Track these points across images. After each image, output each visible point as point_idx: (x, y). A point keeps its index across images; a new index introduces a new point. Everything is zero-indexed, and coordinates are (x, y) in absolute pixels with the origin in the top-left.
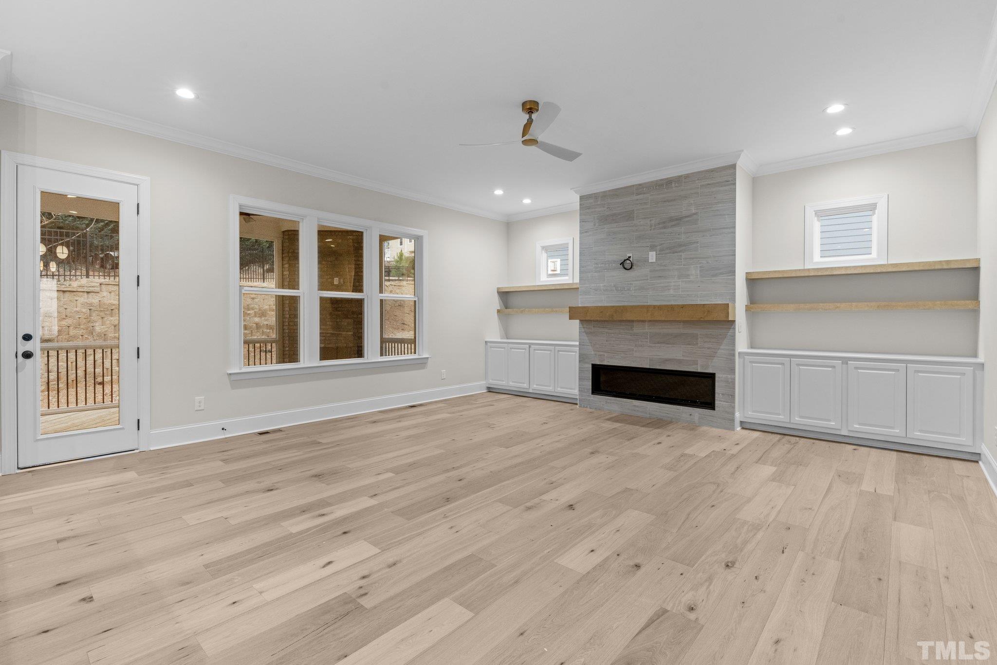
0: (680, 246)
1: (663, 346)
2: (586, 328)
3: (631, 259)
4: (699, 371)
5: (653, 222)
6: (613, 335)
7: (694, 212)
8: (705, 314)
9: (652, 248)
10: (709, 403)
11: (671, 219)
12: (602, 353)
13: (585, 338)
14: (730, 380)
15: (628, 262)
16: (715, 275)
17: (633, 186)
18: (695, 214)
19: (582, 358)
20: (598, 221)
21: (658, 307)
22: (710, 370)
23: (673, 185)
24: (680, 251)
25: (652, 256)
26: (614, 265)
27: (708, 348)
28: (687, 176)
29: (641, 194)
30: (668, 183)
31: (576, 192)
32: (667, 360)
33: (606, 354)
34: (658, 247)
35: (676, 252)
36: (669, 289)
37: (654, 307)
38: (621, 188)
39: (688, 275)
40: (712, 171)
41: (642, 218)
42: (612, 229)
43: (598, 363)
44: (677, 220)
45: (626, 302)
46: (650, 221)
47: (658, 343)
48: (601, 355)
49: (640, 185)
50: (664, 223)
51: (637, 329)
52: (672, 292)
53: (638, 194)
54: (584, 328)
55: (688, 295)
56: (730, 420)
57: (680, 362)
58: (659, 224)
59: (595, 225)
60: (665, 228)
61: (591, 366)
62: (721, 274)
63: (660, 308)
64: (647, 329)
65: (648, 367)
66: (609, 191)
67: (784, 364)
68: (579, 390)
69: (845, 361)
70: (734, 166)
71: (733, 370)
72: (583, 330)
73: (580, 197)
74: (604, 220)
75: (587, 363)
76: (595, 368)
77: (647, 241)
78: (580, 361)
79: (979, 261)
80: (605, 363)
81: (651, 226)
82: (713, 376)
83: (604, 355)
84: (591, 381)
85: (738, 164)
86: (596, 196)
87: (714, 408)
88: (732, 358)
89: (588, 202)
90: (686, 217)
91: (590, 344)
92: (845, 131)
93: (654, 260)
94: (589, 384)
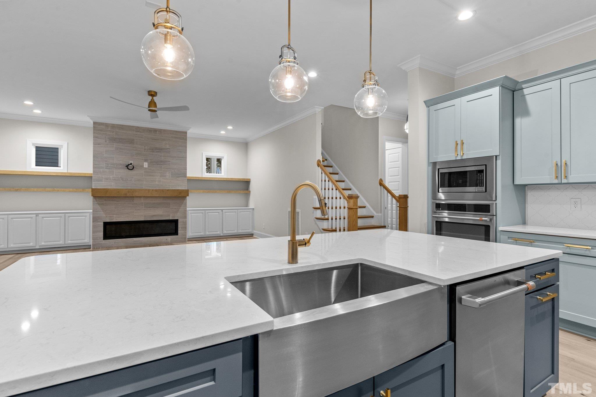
0: (161, 162)
1: (152, 209)
2: (99, 201)
3: (132, 164)
5: (146, 148)
6: (120, 205)
7: (168, 147)
9: (146, 161)
10: (175, 232)
11: (156, 149)
12: (111, 215)
13: (98, 207)
14: (185, 221)
15: (130, 165)
16: (178, 177)
17: (134, 126)
18: (169, 149)
19: (95, 219)
20: (108, 140)
21: (155, 191)
22: (176, 219)
23: (157, 132)
24: (161, 164)
25: (146, 165)
26: (120, 166)
27: (175, 209)
28: (165, 131)
29: (138, 132)
30: (155, 131)
31: (91, 119)
32: (154, 216)
33: (114, 216)
34: (149, 161)
35: (159, 165)
36: (155, 182)
38: (126, 125)
39: (166, 176)
40: (176, 131)
41: (139, 145)
42: (119, 146)
43: (109, 221)
44: (160, 150)
45: (129, 187)
46: (144, 147)
47: (149, 208)
48: (110, 216)
49: (138, 127)
50: (152, 149)
51: (136, 201)
52: (157, 183)
53: (136, 132)
54: (96, 201)
55: (165, 185)
56: (185, 238)
57: (161, 216)
58: (150, 149)
59: (106, 141)
60: (153, 152)
61: (103, 223)
62: (180, 177)
64: (142, 200)
65: (143, 220)
66: (117, 125)
67: (203, 213)
68: (93, 239)
69: (222, 210)
70: (186, 133)
71: (185, 217)
72: (96, 202)
73: (93, 122)
74: (113, 140)
75: (99, 222)
76: (106, 224)
77: (143, 156)
78: (93, 222)
79: (250, 179)
80: (114, 221)
81: (145, 149)
82: (177, 220)
83: (113, 216)
84: (103, 232)
85: (188, 132)
86: (107, 125)
87: (177, 234)
88: (185, 212)
89: (99, 126)
90: (164, 149)
91: (102, 211)
92: (223, 132)
93: (147, 167)
94: (101, 234)
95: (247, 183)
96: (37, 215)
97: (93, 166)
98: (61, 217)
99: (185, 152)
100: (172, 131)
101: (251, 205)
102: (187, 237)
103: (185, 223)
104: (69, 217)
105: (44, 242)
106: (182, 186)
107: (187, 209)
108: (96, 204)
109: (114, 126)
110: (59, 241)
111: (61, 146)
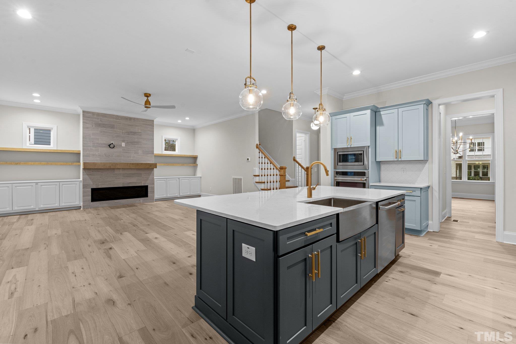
0: (135, 142)
1: (128, 178)
2: (87, 172)
3: (113, 144)
4: (142, 185)
5: (124, 131)
6: (104, 175)
7: (140, 131)
9: (123, 141)
10: (145, 196)
11: (131, 132)
12: (98, 183)
13: (87, 177)
15: (111, 145)
16: (148, 154)
17: (114, 115)
18: (140, 132)
19: (84, 186)
20: (94, 125)
21: (132, 164)
22: (146, 185)
23: (132, 120)
24: (135, 144)
25: (123, 144)
26: (104, 145)
27: (146, 177)
28: (137, 119)
29: (118, 119)
30: (130, 119)
31: (81, 108)
32: (130, 183)
33: (100, 183)
34: (126, 141)
35: (134, 144)
36: (131, 157)
37: (130, 164)
38: (108, 114)
39: (138, 153)
40: (146, 120)
41: (118, 129)
42: (103, 130)
43: (95, 188)
44: (134, 133)
45: (111, 161)
46: (122, 131)
47: (126, 177)
48: (96, 184)
49: (117, 116)
50: (128, 133)
51: (117, 172)
52: (132, 158)
53: (116, 119)
56: (153, 199)
57: (135, 183)
58: (126, 133)
59: (92, 126)
60: (129, 135)
61: (91, 189)
62: (149, 154)
63: (133, 164)
64: (121, 172)
65: (122, 186)
66: (101, 113)
67: (165, 181)
68: (83, 202)
69: (179, 178)
70: (153, 121)
71: (153, 184)
72: (85, 173)
73: (83, 111)
74: (98, 125)
75: (88, 188)
76: (93, 190)
77: (121, 138)
78: (83, 188)
79: (197, 156)
80: (100, 187)
81: (123, 133)
82: (147, 186)
83: (99, 184)
84: (91, 196)
85: (155, 120)
86: (93, 113)
87: (148, 197)
88: (153, 180)
89: (88, 114)
90: (137, 133)
91: (90, 180)
92: (180, 121)
93: (124, 146)
94: (90, 198)
95: (195, 158)
96: (37, 183)
97: (83, 145)
98: (56, 185)
99: (153, 135)
100: (143, 119)
101: (199, 174)
102: (155, 199)
103: (153, 188)
104: (62, 185)
105: (43, 205)
106: (151, 160)
107: (155, 178)
108: (85, 174)
109: (98, 114)
110: (55, 204)
111: (52, 128)
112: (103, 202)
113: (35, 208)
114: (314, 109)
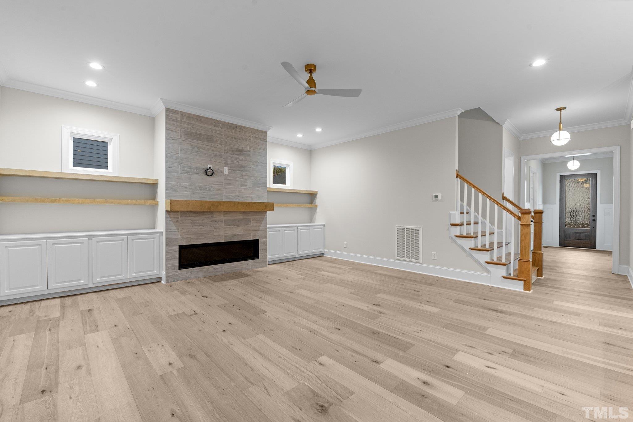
0: (242, 167)
1: (232, 227)
2: (173, 217)
3: (211, 169)
4: (252, 239)
5: (226, 148)
6: (197, 222)
7: (249, 149)
8: (264, 208)
9: (226, 165)
10: (256, 256)
11: (237, 150)
12: (188, 236)
13: (172, 225)
14: (265, 242)
15: (209, 170)
16: (259, 187)
17: (213, 119)
18: (249, 151)
19: (169, 242)
20: (184, 134)
22: (257, 238)
23: (238, 130)
24: (242, 171)
25: (226, 170)
26: (198, 171)
27: (256, 226)
28: (245, 128)
29: (218, 127)
30: (236, 127)
31: (164, 103)
32: (235, 235)
33: (192, 237)
34: (229, 165)
35: (240, 171)
36: (236, 192)
38: (204, 117)
39: (246, 185)
40: (257, 130)
41: (219, 144)
42: (196, 144)
43: (185, 244)
44: (241, 152)
45: (208, 199)
46: (224, 147)
47: (230, 225)
48: (187, 238)
49: (218, 121)
50: (233, 151)
51: (216, 217)
52: (237, 194)
53: (216, 126)
54: (170, 217)
55: (246, 196)
56: (265, 262)
57: (242, 235)
58: (230, 151)
59: (181, 136)
60: (233, 154)
61: (178, 247)
62: (261, 187)
64: (222, 217)
65: (223, 241)
66: (194, 115)
67: (280, 231)
68: (166, 269)
69: (297, 227)
70: (266, 133)
71: (266, 237)
72: (170, 219)
73: (166, 108)
74: (190, 135)
75: (174, 245)
76: (181, 248)
77: (223, 159)
78: (166, 245)
79: (317, 191)
80: (191, 243)
81: (225, 151)
82: (258, 240)
83: (190, 237)
84: (178, 259)
85: (269, 133)
86: (182, 114)
87: (258, 258)
88: (266, 230)
89: (173, 115)
90: (245, 151)
91: (176, 230)
92: (300, 136)
93: (227, 173)
94: (176, 262)
96: (90, 238)
97: (166, 169)
98: (123, 240)
99: (266, 157)
101: (319, 220)
102: (268, 260)
103: (265, 244)
104: (133, 240)
105: (100, 277)
106: (264, 199)
107: (268, 226)
108: (170, 221)
109: (190, 117)
110: (121, 275)
111: (111, 139)
112: (195, 270)
113: (88, 283)
114: (558, 109)
